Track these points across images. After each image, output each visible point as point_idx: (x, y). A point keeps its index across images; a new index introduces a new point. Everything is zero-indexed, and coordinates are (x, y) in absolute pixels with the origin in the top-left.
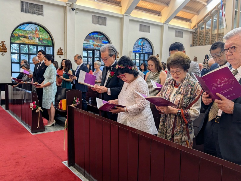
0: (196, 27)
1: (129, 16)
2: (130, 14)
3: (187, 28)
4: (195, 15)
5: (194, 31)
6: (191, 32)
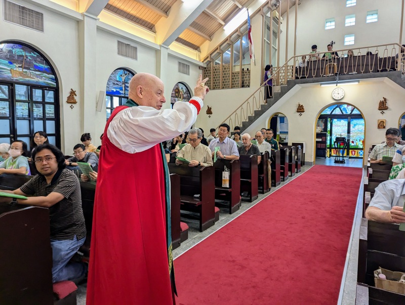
0: (209, 59)
1: (96, 19)
2: (97, 16)
3: (195, 59)
4: (207, 39)
5: (205, 66)
6: (200, 67)
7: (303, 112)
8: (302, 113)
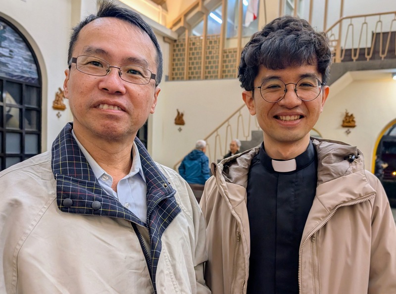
0: (181, 24)
7: (354, 126)
8: (351, 130)
